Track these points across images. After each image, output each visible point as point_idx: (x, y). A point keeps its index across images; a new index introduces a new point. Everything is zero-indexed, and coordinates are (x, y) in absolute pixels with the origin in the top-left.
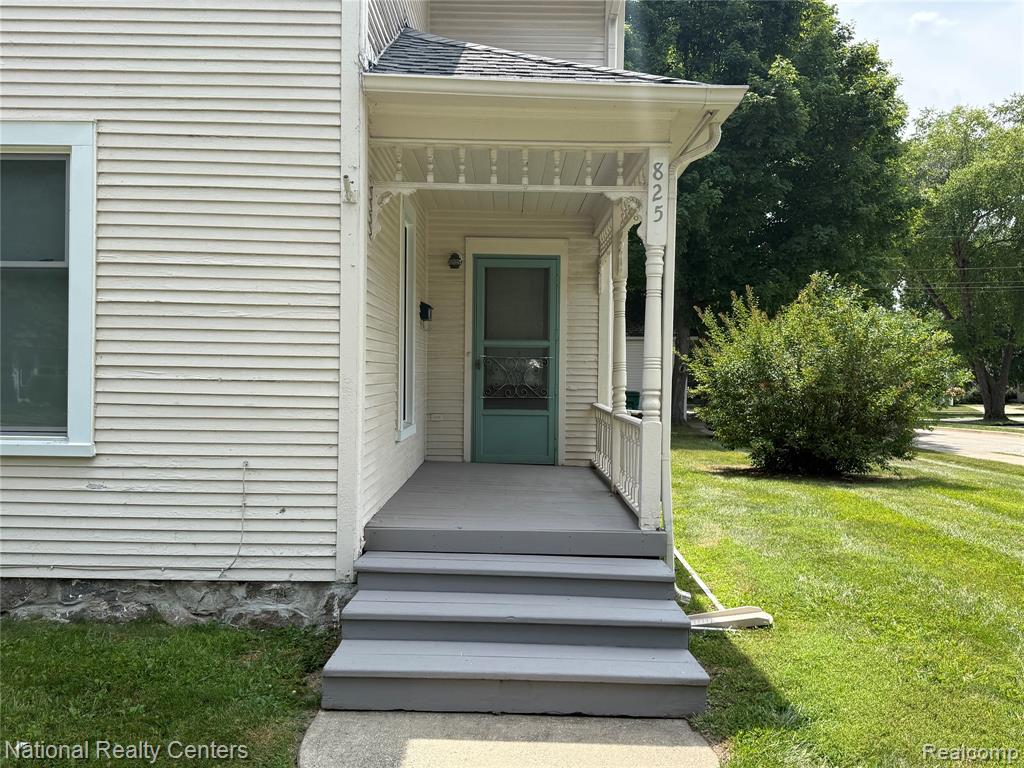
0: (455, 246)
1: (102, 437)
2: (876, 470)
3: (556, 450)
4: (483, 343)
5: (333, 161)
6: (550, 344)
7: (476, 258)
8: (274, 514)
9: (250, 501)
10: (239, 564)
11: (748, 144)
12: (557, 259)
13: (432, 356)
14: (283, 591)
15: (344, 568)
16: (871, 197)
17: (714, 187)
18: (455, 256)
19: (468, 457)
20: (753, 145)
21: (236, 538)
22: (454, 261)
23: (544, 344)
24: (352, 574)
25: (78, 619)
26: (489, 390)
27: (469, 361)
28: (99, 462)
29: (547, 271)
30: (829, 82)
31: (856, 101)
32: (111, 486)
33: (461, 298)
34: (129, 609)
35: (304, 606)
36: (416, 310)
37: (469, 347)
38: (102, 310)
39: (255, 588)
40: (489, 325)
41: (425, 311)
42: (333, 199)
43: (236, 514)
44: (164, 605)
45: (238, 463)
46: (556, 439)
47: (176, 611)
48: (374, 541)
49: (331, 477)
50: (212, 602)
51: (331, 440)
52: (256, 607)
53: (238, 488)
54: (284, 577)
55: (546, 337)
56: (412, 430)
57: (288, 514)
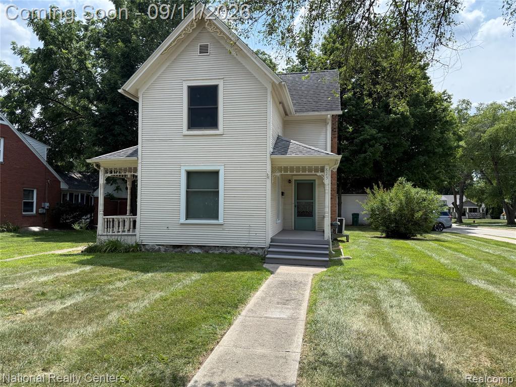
0: (290, 178)
1: (225, 221)
2: (419, 236)
3: (315, 227)
4: (296, 201)
5: (265, 171)
6: (313, 201)
7: (295, 180)
8: (255, 235)
9: (251, 232)
10: (249, 244)
11: (392, 131)
12: (315, 180)
13: (284, 204)
14: (256, 249)
15: (267, 245)
16: (440, 145)
17: (380, 145)
18: (290, 180)
19: (293, 229)
20: (394, 131)
21: (248, 239)
22: (290, 181)
23: (312, 201)
24: (269, 245)
25: (220, 253)
26: (298, 212)
27: (293, 205)
28: (224, 225)
29: (312, 183)
30: (421, 108)
31: (432, 113)
32: (226, 229)
33: (291, 190)
34: (229, 251)
35: (260, 251)
36: (281, 194)
37: (293, 202)
38: (225, 198)
39: (251, 248)
40: (298, 197)
41: (283, 194)
42: (265, 177)
43: (248, 235)
44: (235, 251)
45: (248, 225)
46: (315, 224)
47: (238, 252)
48: (272, 240)
49: (265, 228)
50: (244, 251)
51: (265, 221)
52: (251, 252)
53: (248, 230)
54: (256, 246)
55: (312, 199)
56: (280, 221)
57: (257, 235)
